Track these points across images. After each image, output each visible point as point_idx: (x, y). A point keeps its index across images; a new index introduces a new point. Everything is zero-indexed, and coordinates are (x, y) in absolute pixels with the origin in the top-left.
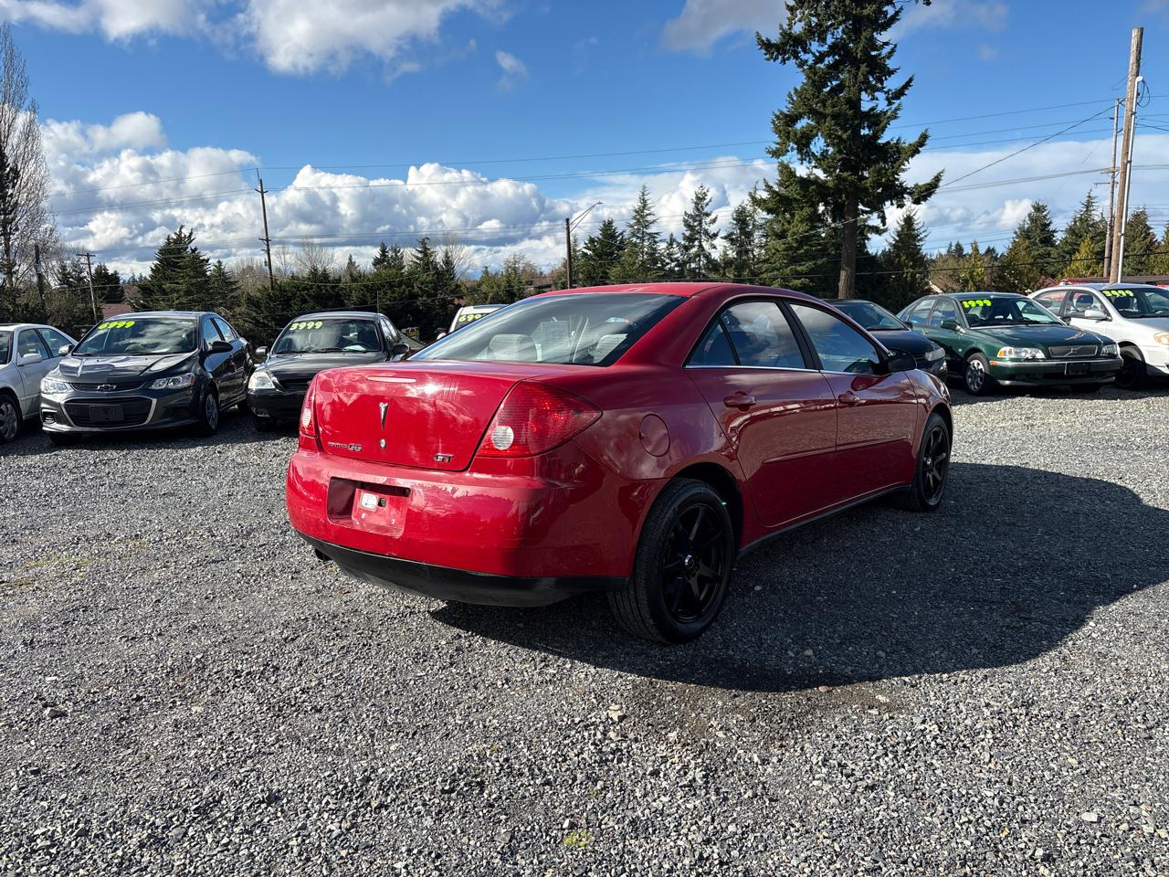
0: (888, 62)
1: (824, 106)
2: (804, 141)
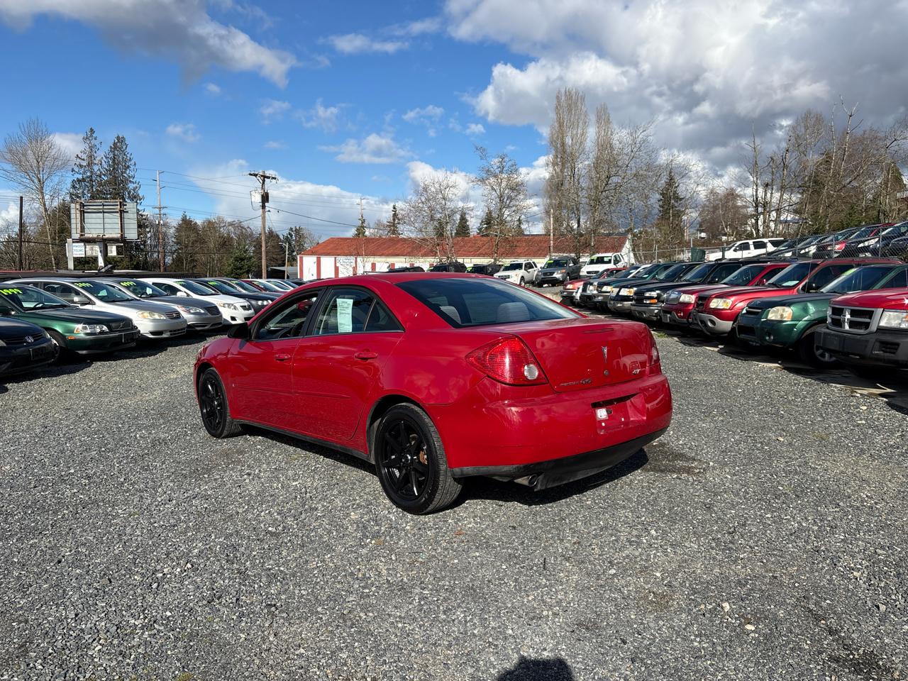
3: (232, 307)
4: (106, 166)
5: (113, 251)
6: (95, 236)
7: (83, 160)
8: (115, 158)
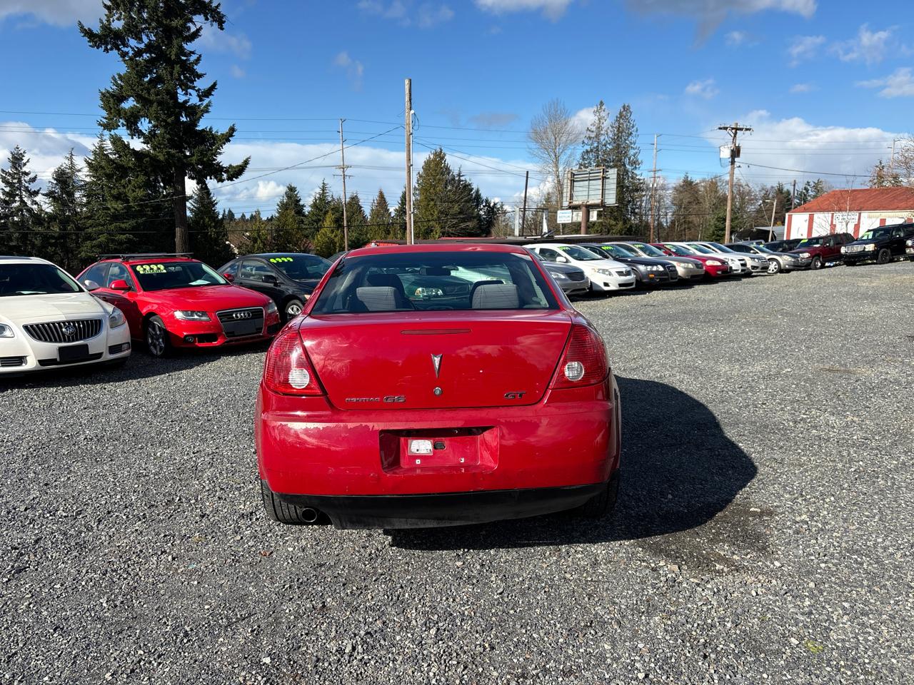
0: (195, 67)
1: (149, 93)
2: (132, 120)
3: (607, 273)
4: (611, 136)
5: (594, 216)
6: (581, 203)
7: (593, 132)
8: (619, 127)
